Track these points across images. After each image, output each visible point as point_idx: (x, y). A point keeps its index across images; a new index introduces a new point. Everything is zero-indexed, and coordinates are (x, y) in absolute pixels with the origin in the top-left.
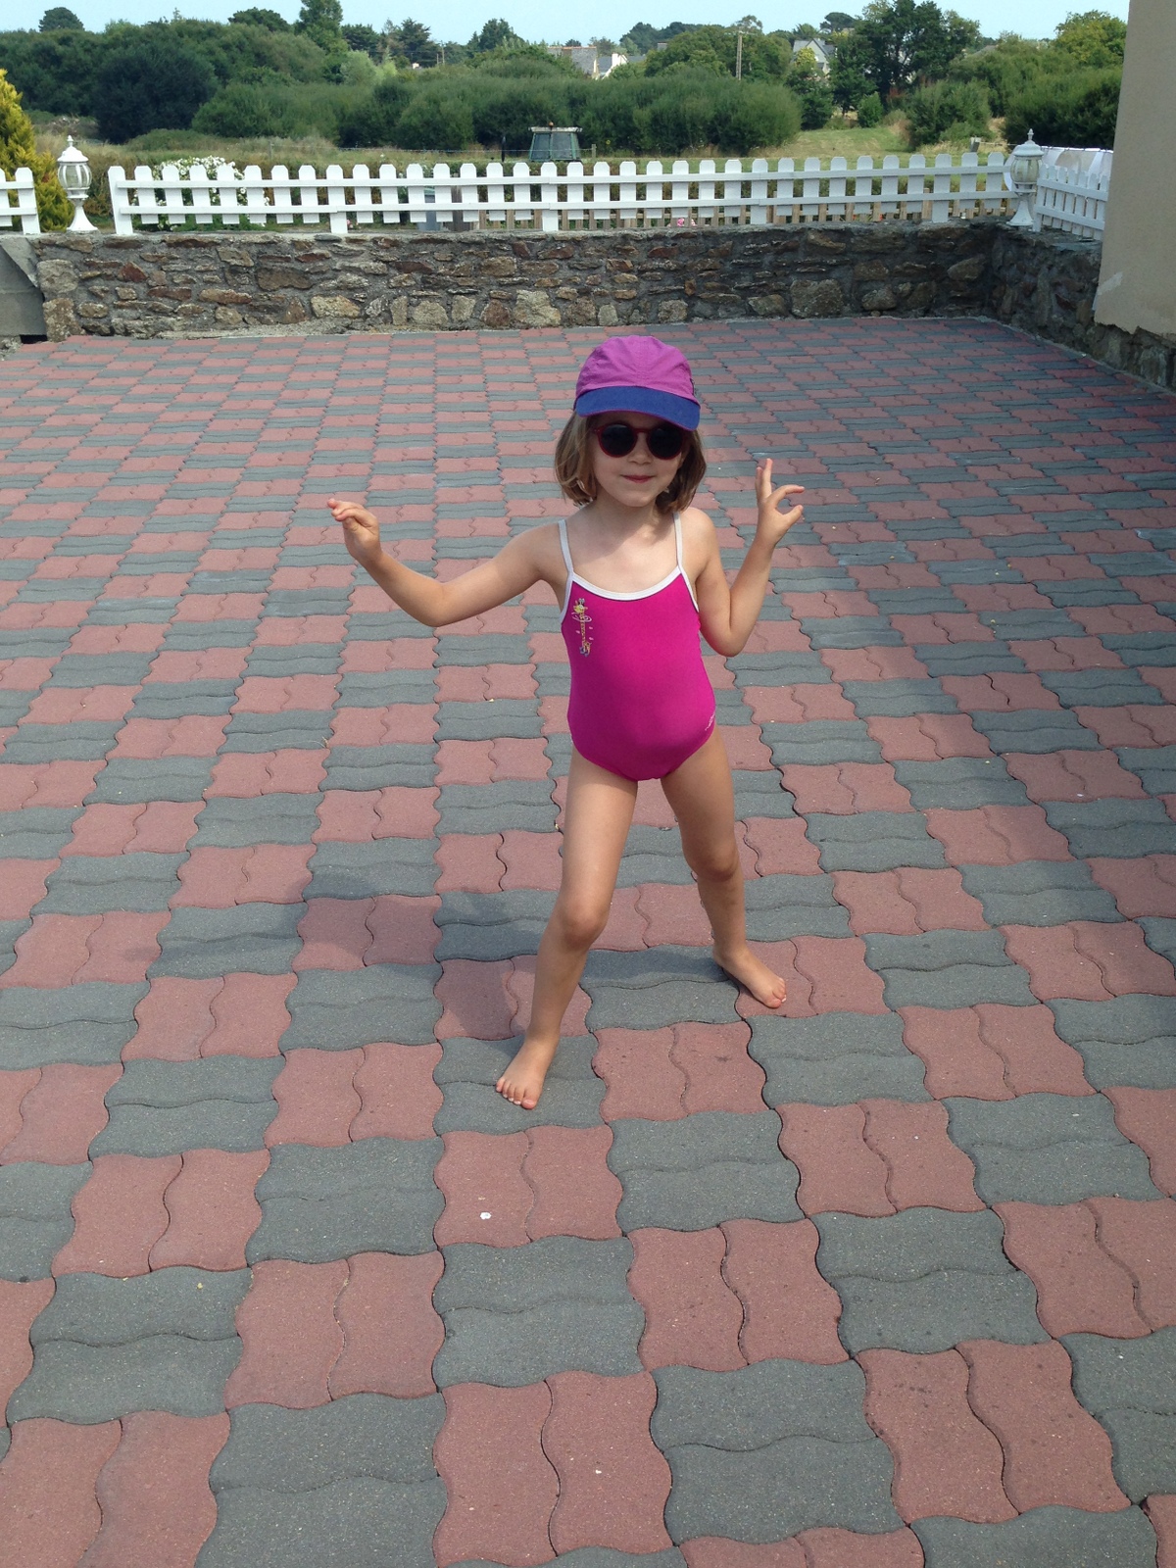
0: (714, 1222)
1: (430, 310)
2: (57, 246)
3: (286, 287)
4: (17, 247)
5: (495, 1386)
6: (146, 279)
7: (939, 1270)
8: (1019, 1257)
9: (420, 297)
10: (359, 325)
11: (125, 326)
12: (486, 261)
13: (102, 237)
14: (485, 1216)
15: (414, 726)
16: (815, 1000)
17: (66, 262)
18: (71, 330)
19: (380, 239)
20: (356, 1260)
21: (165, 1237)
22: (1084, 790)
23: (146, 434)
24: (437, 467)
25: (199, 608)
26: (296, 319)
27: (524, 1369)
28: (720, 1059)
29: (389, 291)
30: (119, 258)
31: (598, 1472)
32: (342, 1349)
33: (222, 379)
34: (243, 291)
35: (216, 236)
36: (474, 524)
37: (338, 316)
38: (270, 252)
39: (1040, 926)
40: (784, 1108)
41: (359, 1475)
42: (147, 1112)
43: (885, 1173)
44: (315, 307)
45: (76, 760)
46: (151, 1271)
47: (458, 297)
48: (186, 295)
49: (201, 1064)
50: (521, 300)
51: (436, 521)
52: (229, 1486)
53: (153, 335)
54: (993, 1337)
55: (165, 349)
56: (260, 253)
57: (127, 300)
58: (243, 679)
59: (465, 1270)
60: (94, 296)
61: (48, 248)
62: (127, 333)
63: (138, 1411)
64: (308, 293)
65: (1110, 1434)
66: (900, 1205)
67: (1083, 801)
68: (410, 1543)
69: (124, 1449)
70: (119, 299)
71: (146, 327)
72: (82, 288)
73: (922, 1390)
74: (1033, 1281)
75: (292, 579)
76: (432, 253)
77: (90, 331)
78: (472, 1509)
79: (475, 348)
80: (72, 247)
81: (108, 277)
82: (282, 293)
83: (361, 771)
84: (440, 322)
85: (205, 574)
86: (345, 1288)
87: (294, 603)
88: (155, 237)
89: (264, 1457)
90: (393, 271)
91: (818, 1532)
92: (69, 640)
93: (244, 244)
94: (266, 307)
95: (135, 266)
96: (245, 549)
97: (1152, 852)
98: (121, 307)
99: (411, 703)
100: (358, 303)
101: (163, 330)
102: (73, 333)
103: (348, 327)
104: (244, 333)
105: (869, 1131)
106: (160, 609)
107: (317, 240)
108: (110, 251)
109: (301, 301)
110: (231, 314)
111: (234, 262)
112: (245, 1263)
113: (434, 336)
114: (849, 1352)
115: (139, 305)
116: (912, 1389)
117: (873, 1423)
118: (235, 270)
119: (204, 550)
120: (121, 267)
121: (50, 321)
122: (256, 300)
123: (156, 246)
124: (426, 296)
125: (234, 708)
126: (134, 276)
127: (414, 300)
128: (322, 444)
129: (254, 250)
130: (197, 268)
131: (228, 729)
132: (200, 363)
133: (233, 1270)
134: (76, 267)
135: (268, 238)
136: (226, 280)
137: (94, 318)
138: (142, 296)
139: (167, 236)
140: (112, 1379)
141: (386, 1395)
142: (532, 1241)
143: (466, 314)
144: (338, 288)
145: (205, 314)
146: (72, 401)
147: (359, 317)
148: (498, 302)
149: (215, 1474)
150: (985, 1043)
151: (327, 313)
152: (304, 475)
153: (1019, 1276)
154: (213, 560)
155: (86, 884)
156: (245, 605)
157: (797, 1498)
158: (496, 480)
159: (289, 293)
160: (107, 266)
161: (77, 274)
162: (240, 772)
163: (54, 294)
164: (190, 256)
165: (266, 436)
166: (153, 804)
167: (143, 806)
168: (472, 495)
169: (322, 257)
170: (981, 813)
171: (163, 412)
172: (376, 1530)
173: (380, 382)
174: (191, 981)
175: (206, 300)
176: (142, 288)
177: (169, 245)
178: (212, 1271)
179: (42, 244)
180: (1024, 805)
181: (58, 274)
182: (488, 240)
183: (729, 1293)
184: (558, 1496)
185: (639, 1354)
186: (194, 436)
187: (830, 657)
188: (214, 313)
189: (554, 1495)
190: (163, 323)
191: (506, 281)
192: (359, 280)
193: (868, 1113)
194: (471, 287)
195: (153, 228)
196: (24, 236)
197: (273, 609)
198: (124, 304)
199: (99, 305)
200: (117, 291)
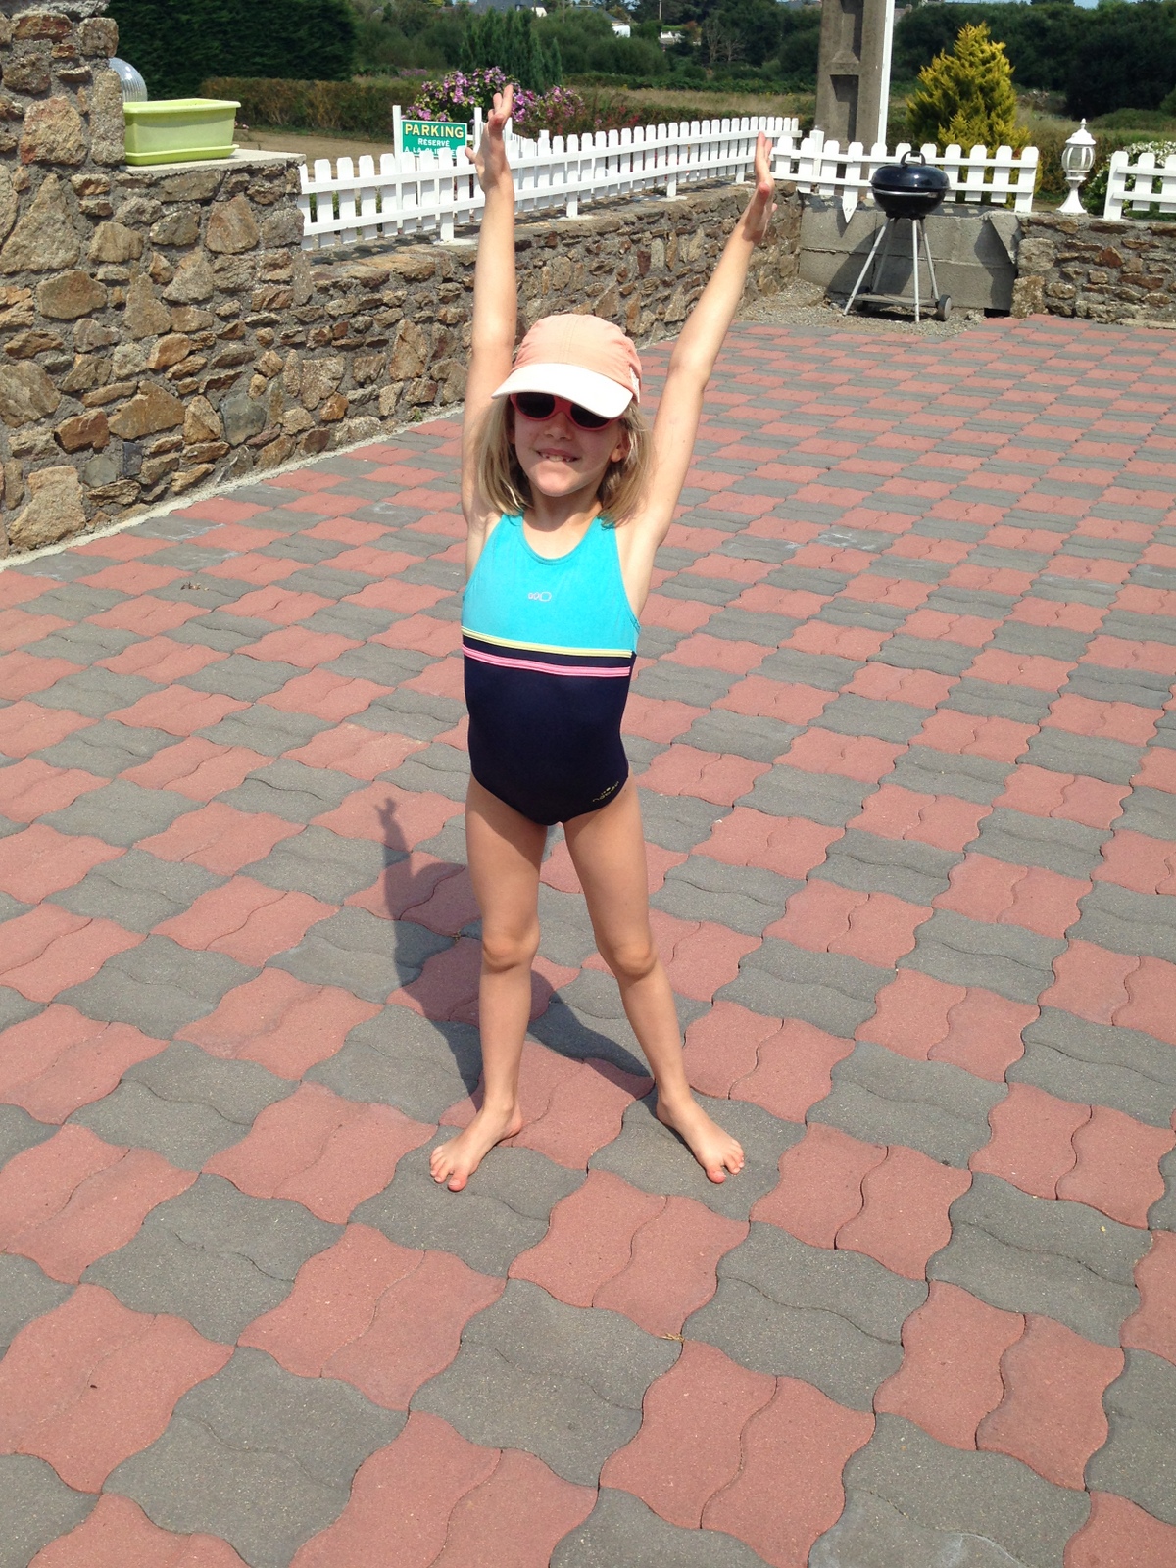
2: (1045, 226)
4: (1005, 224)
6: (1122, 264)
11: (1088, 308)
13: (1089, 220)
17: (1048, 241)
21: (1073, 1174)
23: (1098, 419)
30: (1101, 242)
42: (1060, 1058)
45: (1011, 719)
46: (1057, 1198)
48: (1158, 284)
49: (1113, 1031)
52: (1121, 1415)
53: (1112, 321)
55: (1124, 336)
57: (1097, 284)
60: (1066, 277)
61: (1035, 227)
62: (1088, 316)
63: (1042, 1315)
69: (1027, 1341)
70: (1089, 281)
71: (1108, 311)
72: (1056, 268)
77: (1051, 312)
80: (1058, 227)
81: (1084, 260)
85: (1148, 567)
88: (1142, 225)
89: (1155, 1402)
92: (1012, 607)
95: (1115, 251)
98: (1089, 290)
101: (1124, 316)
102: (1036, 309)
106: (1103, 594)
108: (1093, 234)
112: (1146, 1224)
115: (1108, 291)
119: (1149, 543)
120: (1101, 251)
121: (1017, 297)
123: (1140, 233)
125: (1168, 704)
126: (1111, 261)
131: (1159, 724)
132: (1159, 354)
133: (1134, 1227)
134: (1056, 247)
137: (1060, 298)
138: (1113, 281)
139: (1155, 225)
140: (1019, 1277)
146: (1029, 378)
149: (1108, 1397)
154: (1157, 555)
155: (1014, 835)
160: (1087, 249)
161: (1056, 254)
162: (1169, 767)
163: (1028, 271)
166: (1081, 778)
167: (1072, 777)
171: (1117, 399)
174: (1108, 951)
176: (1115, 273)
177: (1155, 233)
178: (1115, 1221)
179: (1030, 222)
181: (1037, 253)
186: (1146, 428)
190: (1126, 310)
195: (1143, 216)
196: (1014, 213)
198: (1093, 287)
199: (1067, 286)
200: (1089, 275)
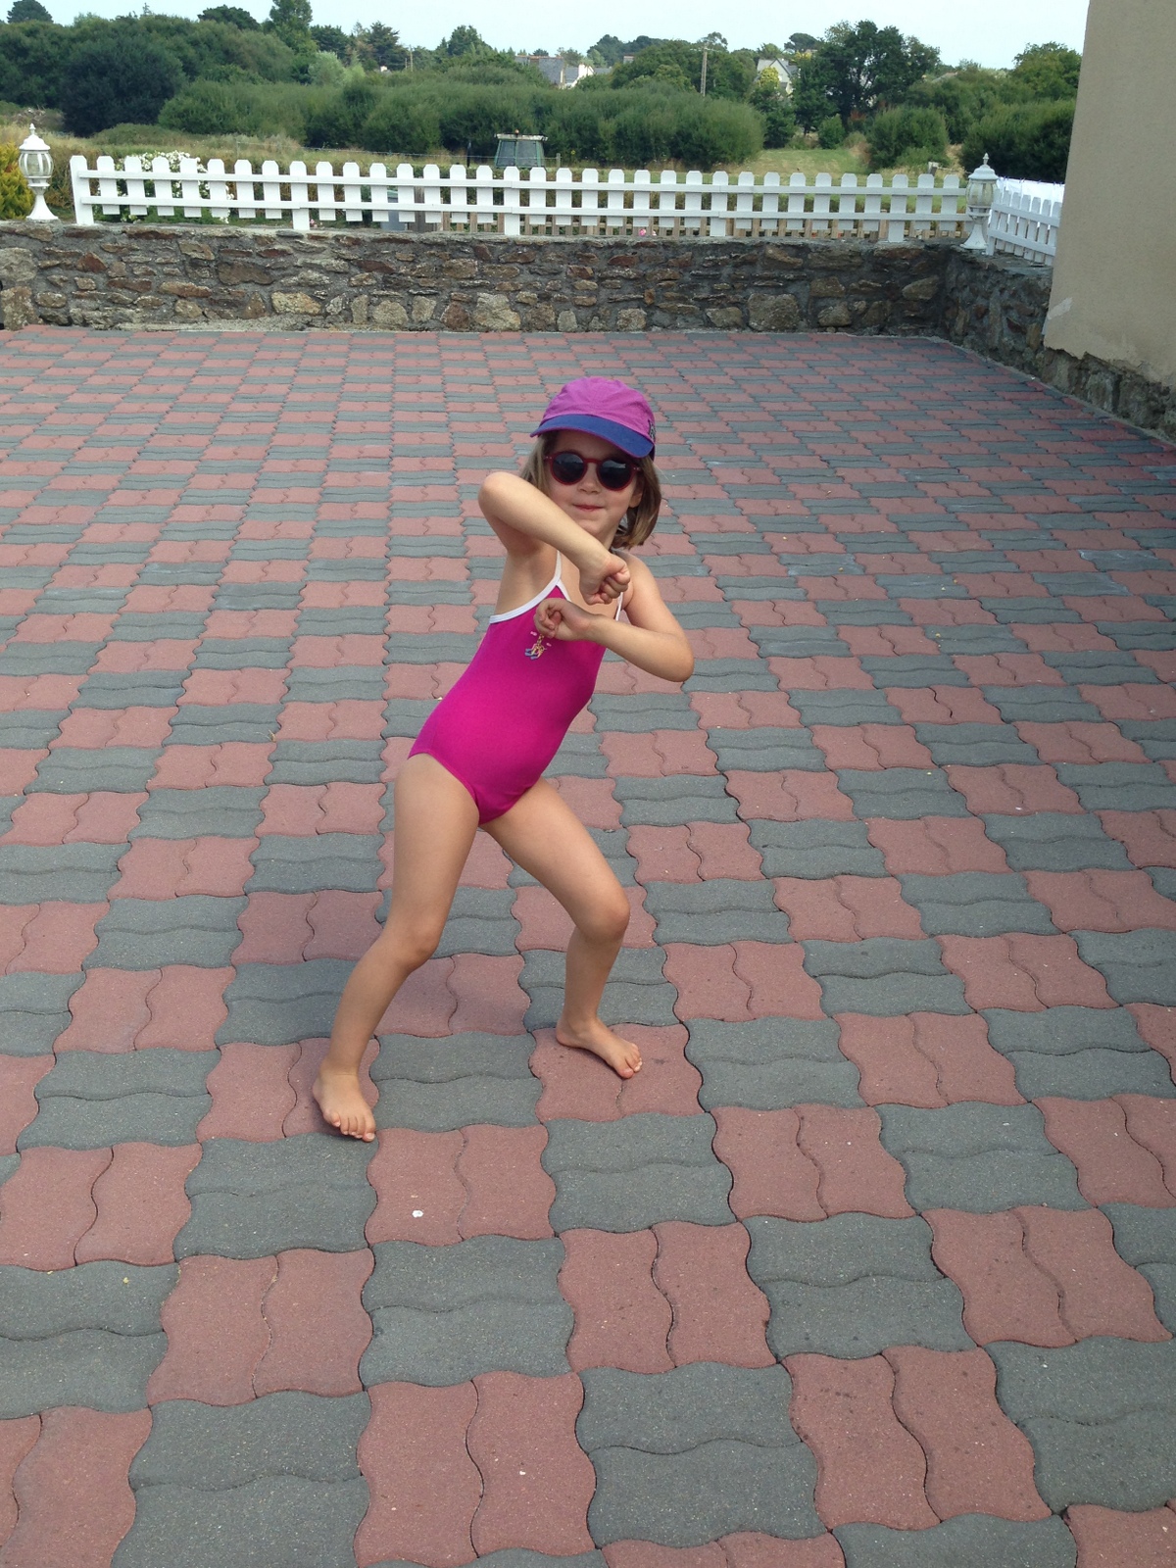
0: (646, 1224)
1: (390, 310)
2: (17, 234)
3: (246, 282)
5: (422, 1385)
6: (105, 269)
7: (868, 1276)
8: (948, 1263)
9: (382, 296)
10: (319, 323)
11: (84, 316)
12: (447, 262)
13: (62, 226)
14: (417, 1214)
15: (361, 721)
16: (751, 1005)
17: (25, 250)
18: (27, 319)
19: (342, 236)
20: (285, 1257)
21: (92, 1231)
22: (1022, 804)
23: (101, 424)
24: (393, 466)
25: (149, 599)
26: (256, 314)
27: (451, 1369)
28: (657, 1061)
29: (350, 289)
30: (79, 248)
31: (522, 1473)
32: (267, 1346)
33: (179, 372)
34: (203, 285)
35: (177, 229)
36: (428, 523)
37: (297, 313)
38: (231, 246)
39: (976, 937)
40: (721, 1111)
41: (281, 1473)
42: (78, 1104)
43: (817, 1179)
44: (276, 303)
45: (18, 748)
46: (76, 1264)
47: (419, 297)
48: (146, 287)
49: (135, 1056)
50: (482, 303)
51: (390, 519)
52: (148, 1483)
53: (111, 327)
54: (919, 1344)
55: (123, 340)
56: (221, 247)
57: (87, 290)
58: (191, 671)
59: (395, 1268)
60: (53, 285)
61: (7, 235)
62: (85, 323)
63: (59, 1406)
64: (268, 288)
65: (1033, 1443)
66: (831, 1211)
67: (1020, 815)
68: (331, 1542)
69: (43, 1443)
70: (78, 289)
71: (105, 318)
72: (41, 278)
73: (847, 1395)
74: (959, 1288)
75: (241, 572)
76: (394, 252)
77: (47, 320)
78: (394, 1509)
79: (434, 350)
80: (32, 235)
81: (67, 267)
82: (242, 288)
83: (307, 765)
84: (400, 322)
85: (156, 566)
86: (273, 1284)
87: (245, 597)
88: (116, 228)
89: (185, 1454)
90: (354, 270)
91: (741, 1536)
92: (15, 628)
93: (206, 237)
94: (227, 302)
95: (95, 256)
96: (197, 542)
97: (1086, 867)
98: (80, 297)
99: (359, 699)
100: (318, 300)
101: (122, 321)
102: (30, 322)
103: (309, 324)
104: (204, 327)
105: (803, 1136)
106: (110, 599)
107: (279, 236)
108: (70, 241)
109: (262, 297)
110: (190, 307)
111: (195, 255)
112: (172, 1257)
113: (394, 335)
114: (776, 1357)
115: (98, 296)
116: (838, 1394)
117: (799, 1428)
118: (195, 264)
119: (156, 542)
120: (81, 258)
121: (8, 309)
122: (216, 294)
123: (117, 237)
124: (387, 296)
125: (181, 700)
126: (93, 266)
127: (375, 299)
128: (278, 439)
129: (216, 243)
130: (158, 260)
131: (173, 721)
132: (158, 355)
133: (161, 1265)
134: (35, 256)
135: (230, 232)
136: (187, 273)
137: (52, 307)
138: (101, 286)
139: (128, 227)
140: (33, 1374)
141: (311, 1393)
142: (463, 1240)
143: (427, 315)
144: (299, 285)
145: (164, 308)
146: (27, 390)
147: (319, 314)
148: (459, 304)
149: (135, 1471)
150: (919, 1050)
151: (288, 310)
152: (259, 470)
153: (945, 1283)
154: (164, 552)
155: (25, 873)
156: (195, 598)
157: (720, 1502)
158: (451, 481)
159: (250, 288)
160: (66, 255)
161: (36, 263)
162: (184, 764)
163: (12, 283)
164: (151, 248)
165: (225, 429)
166: (95, 794)
167: (84, 796)
168: (427, 494)
169: (283, 253)
170: (921, 823)
171: (119, 403)
172: (296, 1530)
173: (338, 379)
174: (127, 972)
175: (166, 293)
176: (101, 279)
177: (130, 237)
178: (139, 1265)
180: (964, 816)
181: (16, 262)
182: (451, 241)
183: (658, 1295)
184: (481, 1497)
185: (567, 1354)
186: (150, 428)
187: (777, 665)
188: (174, 305)
189: (478, 1496)
190: (122, 315)
191: (467, 283)
192: (320, 277)
193: (802, 1118)
194: (432, 288)
195: (115, 219)
197: (223, 602)
198: (83, 294)
199: (57, 295)
200: (75, 281)
